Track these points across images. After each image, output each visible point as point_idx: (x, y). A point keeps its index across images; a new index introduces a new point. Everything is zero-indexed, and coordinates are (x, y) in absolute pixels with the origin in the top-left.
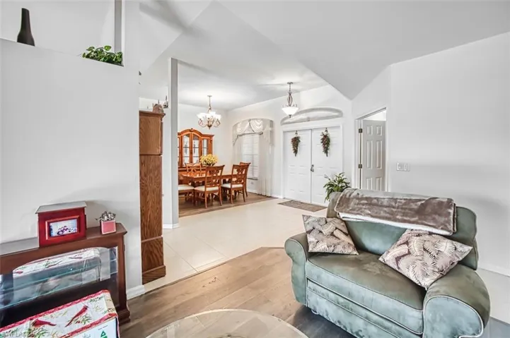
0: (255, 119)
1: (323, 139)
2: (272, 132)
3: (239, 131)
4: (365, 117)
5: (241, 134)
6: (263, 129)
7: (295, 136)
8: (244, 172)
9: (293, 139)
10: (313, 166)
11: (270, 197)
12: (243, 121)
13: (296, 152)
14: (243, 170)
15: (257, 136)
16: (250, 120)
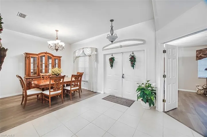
0: (86, 48)
1: (130, 58)
2: (97, 55)
3: (77, 54)
4: (167, 42)
5: (78, 56)
6: (91, 53)
7: (111, 57)
8: (79, 79)
9: (110, 59)
10: (123, 74)
11: (96, 92)
12: (79, 49)
13: (112, 66)
14: (79, 78)
15: (88, 57)
16: (83, 48)
